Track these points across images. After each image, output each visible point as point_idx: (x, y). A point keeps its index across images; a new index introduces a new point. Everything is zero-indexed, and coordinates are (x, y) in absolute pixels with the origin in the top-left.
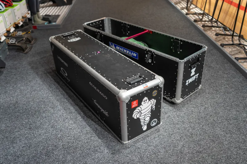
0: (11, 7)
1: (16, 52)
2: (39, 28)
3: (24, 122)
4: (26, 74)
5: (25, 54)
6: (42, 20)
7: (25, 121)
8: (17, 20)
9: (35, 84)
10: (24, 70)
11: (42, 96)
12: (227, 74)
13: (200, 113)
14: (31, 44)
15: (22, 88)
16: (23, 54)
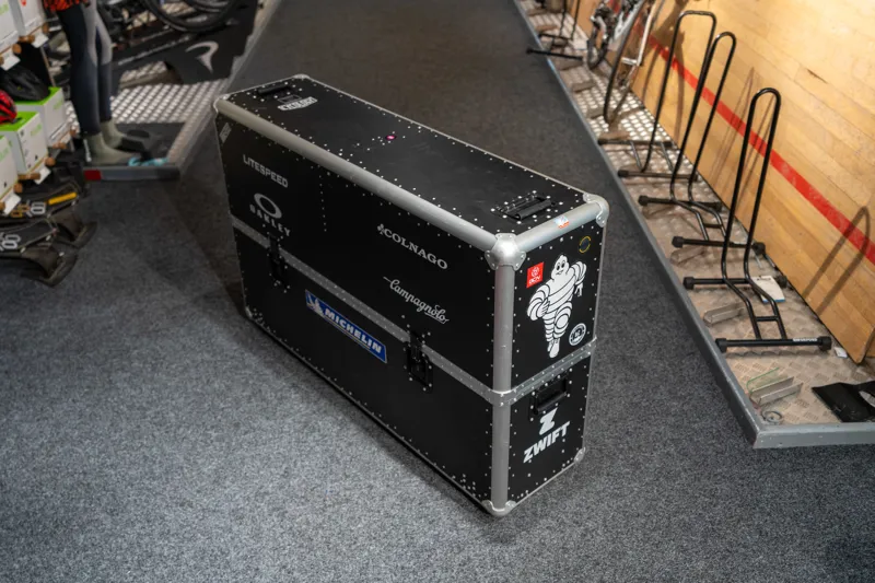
0: (8, 126)
1: (22, 276)
2: (109, 178)
3: (17, 566)
4: (43, 372)
5: (52, 285)
6: (120, 148)
7: (21, 559)
8: (30, 166)
9: (67, 413)
10: (40, 355)
11: (85, 462)
12: (681, 397)
13: (565, 550)
14: (74, 247)
15: (26, 426)
16: (45, 288)
